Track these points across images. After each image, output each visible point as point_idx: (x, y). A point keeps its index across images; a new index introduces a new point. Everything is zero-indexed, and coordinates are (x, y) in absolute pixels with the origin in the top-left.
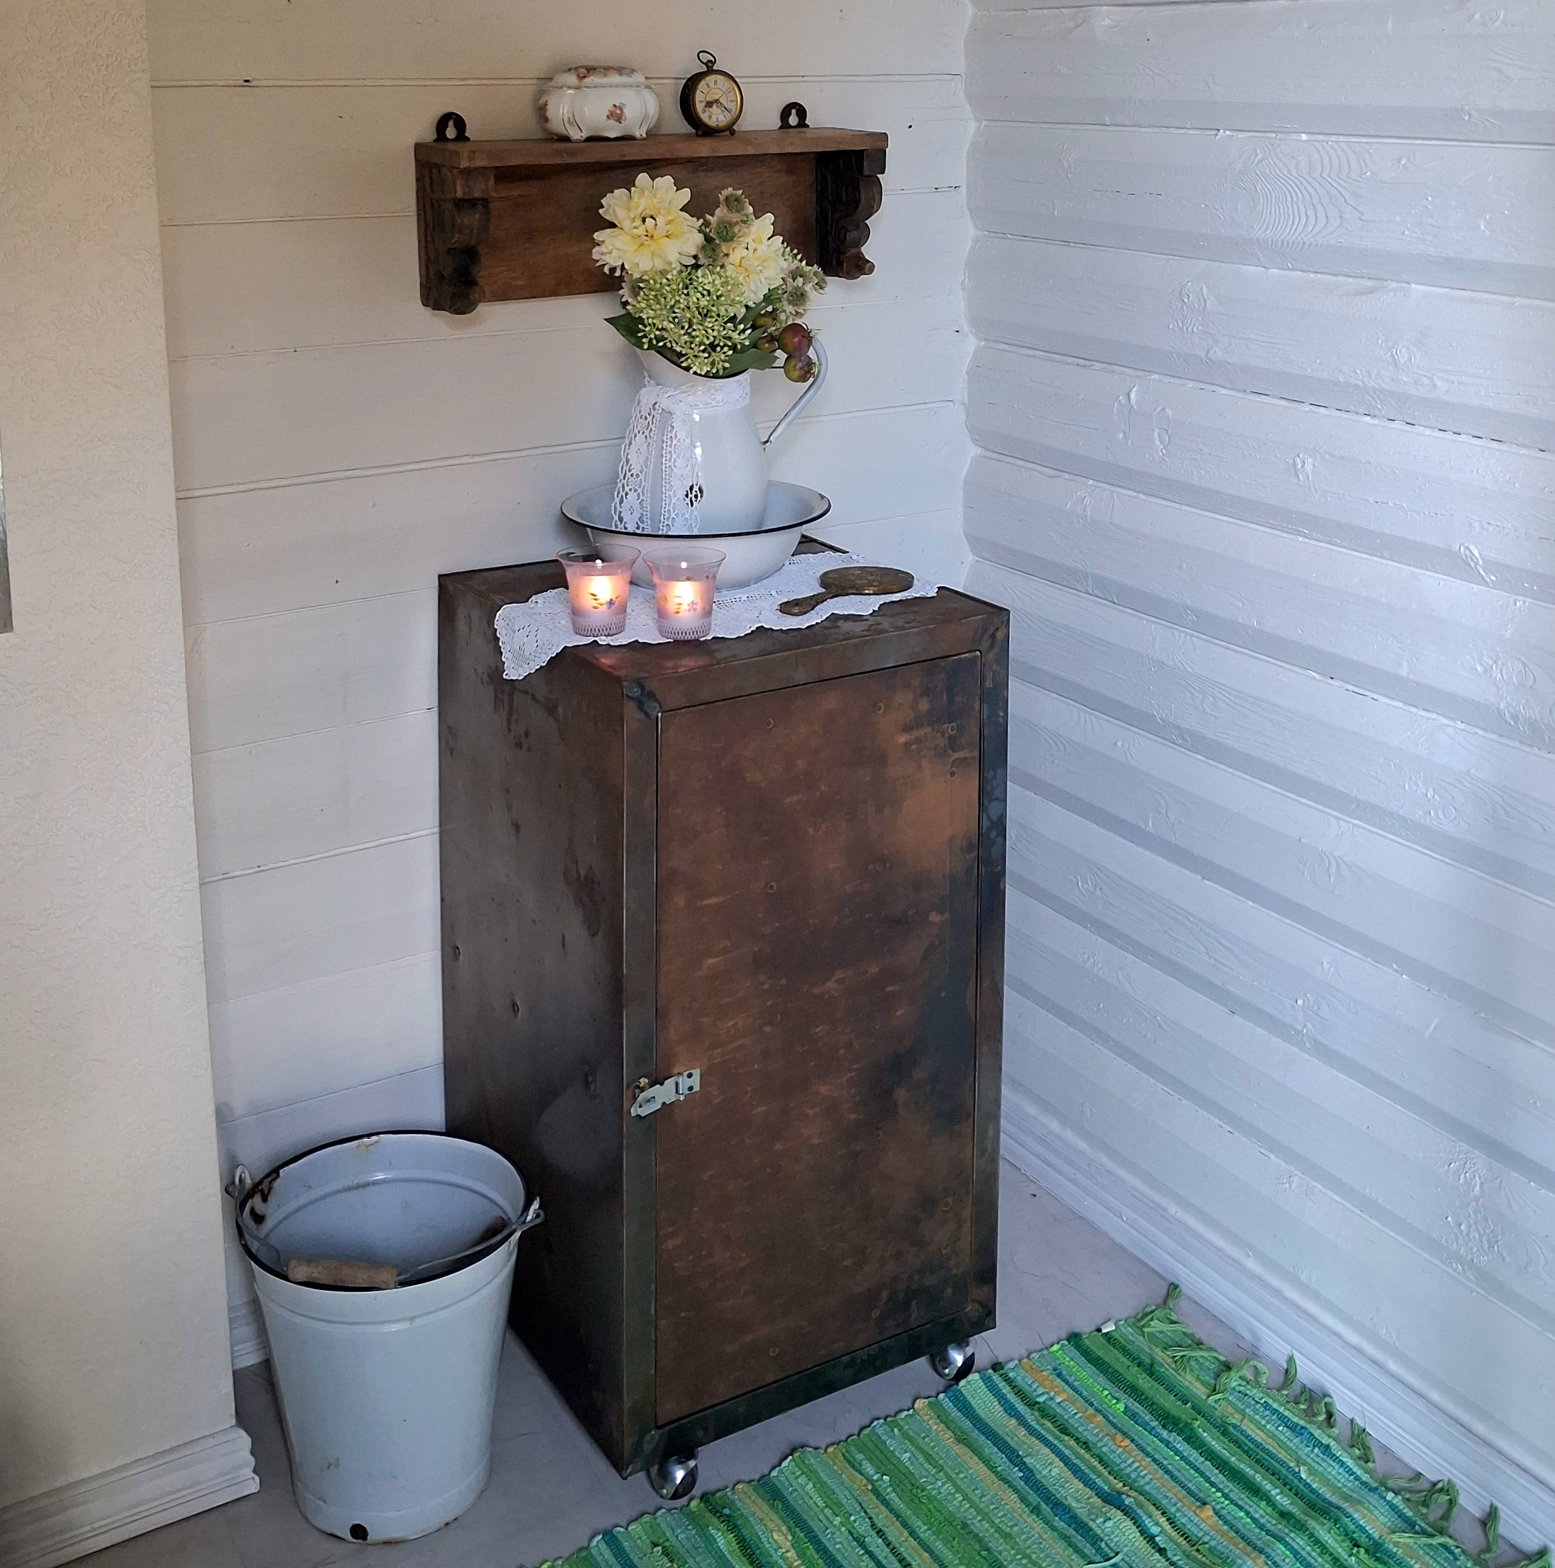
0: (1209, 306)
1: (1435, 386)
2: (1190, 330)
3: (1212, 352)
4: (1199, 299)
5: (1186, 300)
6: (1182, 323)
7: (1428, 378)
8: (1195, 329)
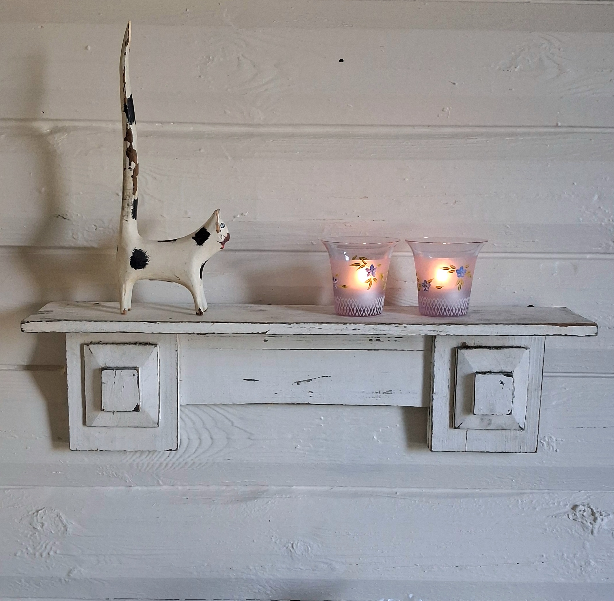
0: (70, 530)
1: (333, 569)
2: (44, 554)
3: (76, 572)
4: (57, 526)
5: (39, 528)
6: (34, 549)
7: (327, 563)
8: (52, 553)
